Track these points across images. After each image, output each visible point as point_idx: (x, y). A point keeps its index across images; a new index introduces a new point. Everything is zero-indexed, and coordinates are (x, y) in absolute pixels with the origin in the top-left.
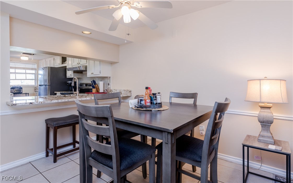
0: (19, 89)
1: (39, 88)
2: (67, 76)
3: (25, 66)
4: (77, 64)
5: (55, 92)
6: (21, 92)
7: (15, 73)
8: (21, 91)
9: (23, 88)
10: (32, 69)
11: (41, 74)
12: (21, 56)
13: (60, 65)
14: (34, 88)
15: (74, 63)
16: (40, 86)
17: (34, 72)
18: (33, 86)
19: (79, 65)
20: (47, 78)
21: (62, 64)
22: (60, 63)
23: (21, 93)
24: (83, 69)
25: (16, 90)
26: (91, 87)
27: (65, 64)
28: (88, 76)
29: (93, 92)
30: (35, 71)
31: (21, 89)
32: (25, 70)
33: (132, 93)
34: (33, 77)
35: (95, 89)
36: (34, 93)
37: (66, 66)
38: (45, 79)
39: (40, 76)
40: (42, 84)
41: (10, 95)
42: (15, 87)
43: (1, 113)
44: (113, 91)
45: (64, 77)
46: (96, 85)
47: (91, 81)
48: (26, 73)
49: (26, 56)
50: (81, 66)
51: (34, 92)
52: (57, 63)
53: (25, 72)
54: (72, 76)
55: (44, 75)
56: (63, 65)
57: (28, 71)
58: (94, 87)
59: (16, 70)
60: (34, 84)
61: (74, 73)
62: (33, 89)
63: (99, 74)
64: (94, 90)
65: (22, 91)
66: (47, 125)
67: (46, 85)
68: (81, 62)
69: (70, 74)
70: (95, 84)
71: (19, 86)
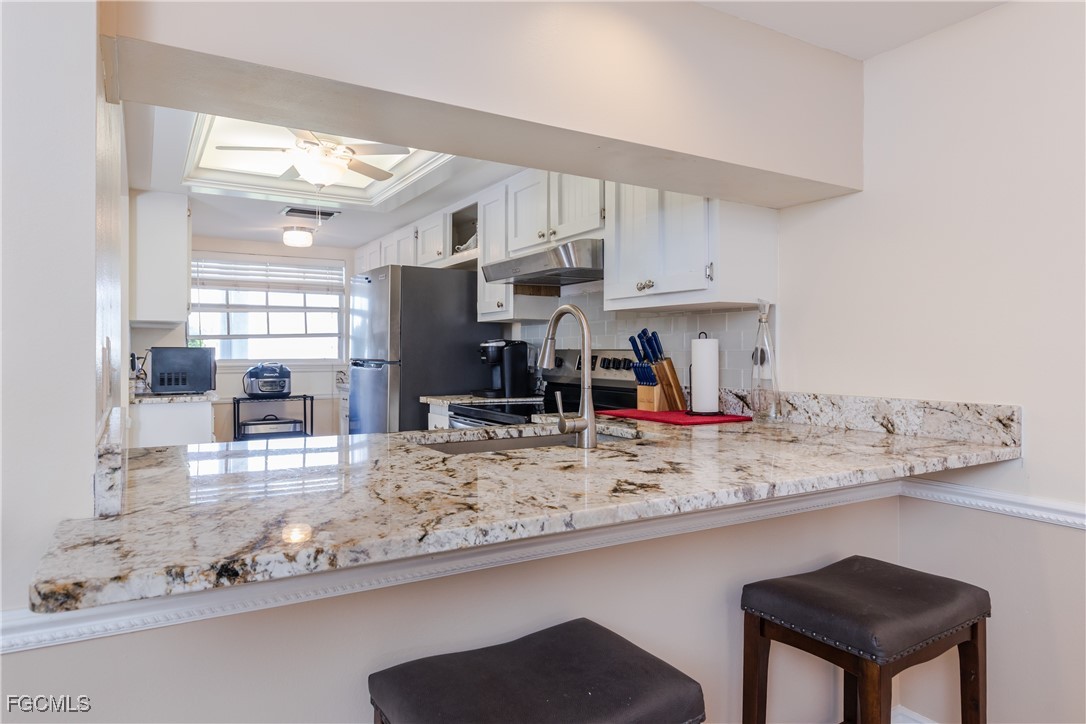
0: (276, 377)
1: (353, 376)
2: (480, 310)
3: (304, 278)
4: (541, 240)
5: (423, 400)
6: (285, 391)
7: (267, 308)
8: (283, 387)
9: (292, 375)
10: (328, 289)
11: (360, 313)
12: (286, 229)
13: (444, 258)
14: (335, 374)
15: (516, 236)
16: (355, 364)
17: (333, 300)
18: (329, 363)
19: (549, 242)
20: (384, 325)
21: (454, 251)
22: (444, 248)
23: (286, 396)
24: (579, 259)
25: (265, 382)
26: (630, 376)
27: (466, 249)
28: (608, 306)
29: (642, 406)
30: (340, 299)
31: (287, 380)
32: (302, 295)
33: (1026, 430)
34: (330, 323)
35: (657, 389)
36: (335, 397)
37: (474, 263)
38: (377, 331)
39: (356, 322)
40: (366, 357)
41: (95, 460)
42: (264, 369)
43: (6, 631)
44: (797, 403)
45: (463, 320)
46: (665, 363)
47: (632, 340)
48: (305, 309)
49: (302, 229)
50: (565, 247)
51: (336, 391)
52: (433, 251)
53: (302, 305)
54: (507, 311)
55: (372, 315)
56: (457, 255)
57: (314, 299)
58: (645, 377)
59: (269, 293)
60: (336, 356)
61: (515, 293)
62: (331, 378)
63: (704, 283)
64: (649, 397)
65: (290, 388)
66: (376, 708)
67: (380, 363)
68: (560, 223)
69: (495, 301)
70: (654, 352)
71: (279, 365)
